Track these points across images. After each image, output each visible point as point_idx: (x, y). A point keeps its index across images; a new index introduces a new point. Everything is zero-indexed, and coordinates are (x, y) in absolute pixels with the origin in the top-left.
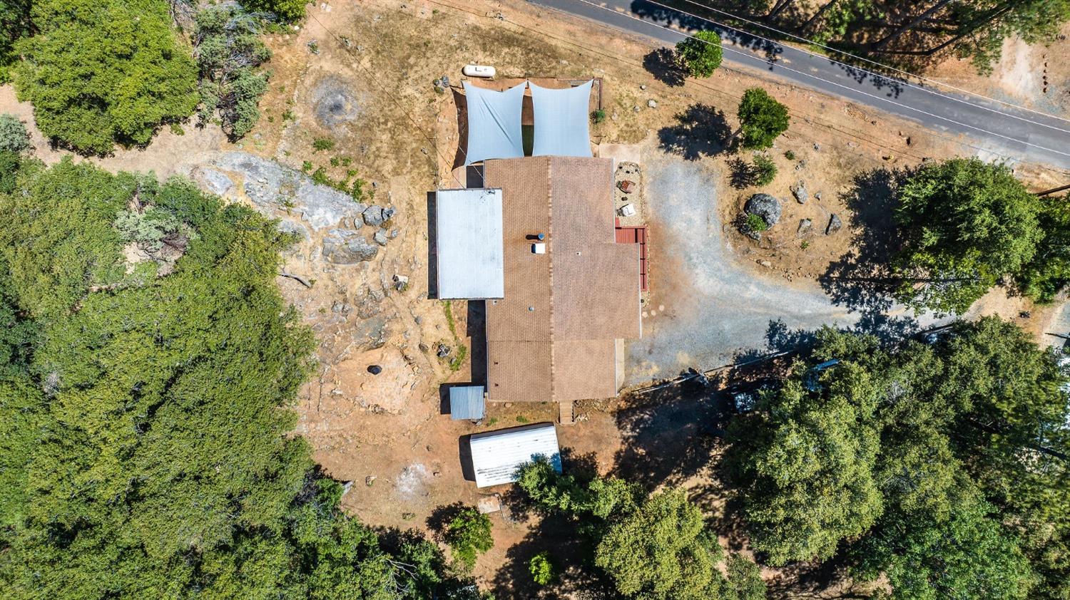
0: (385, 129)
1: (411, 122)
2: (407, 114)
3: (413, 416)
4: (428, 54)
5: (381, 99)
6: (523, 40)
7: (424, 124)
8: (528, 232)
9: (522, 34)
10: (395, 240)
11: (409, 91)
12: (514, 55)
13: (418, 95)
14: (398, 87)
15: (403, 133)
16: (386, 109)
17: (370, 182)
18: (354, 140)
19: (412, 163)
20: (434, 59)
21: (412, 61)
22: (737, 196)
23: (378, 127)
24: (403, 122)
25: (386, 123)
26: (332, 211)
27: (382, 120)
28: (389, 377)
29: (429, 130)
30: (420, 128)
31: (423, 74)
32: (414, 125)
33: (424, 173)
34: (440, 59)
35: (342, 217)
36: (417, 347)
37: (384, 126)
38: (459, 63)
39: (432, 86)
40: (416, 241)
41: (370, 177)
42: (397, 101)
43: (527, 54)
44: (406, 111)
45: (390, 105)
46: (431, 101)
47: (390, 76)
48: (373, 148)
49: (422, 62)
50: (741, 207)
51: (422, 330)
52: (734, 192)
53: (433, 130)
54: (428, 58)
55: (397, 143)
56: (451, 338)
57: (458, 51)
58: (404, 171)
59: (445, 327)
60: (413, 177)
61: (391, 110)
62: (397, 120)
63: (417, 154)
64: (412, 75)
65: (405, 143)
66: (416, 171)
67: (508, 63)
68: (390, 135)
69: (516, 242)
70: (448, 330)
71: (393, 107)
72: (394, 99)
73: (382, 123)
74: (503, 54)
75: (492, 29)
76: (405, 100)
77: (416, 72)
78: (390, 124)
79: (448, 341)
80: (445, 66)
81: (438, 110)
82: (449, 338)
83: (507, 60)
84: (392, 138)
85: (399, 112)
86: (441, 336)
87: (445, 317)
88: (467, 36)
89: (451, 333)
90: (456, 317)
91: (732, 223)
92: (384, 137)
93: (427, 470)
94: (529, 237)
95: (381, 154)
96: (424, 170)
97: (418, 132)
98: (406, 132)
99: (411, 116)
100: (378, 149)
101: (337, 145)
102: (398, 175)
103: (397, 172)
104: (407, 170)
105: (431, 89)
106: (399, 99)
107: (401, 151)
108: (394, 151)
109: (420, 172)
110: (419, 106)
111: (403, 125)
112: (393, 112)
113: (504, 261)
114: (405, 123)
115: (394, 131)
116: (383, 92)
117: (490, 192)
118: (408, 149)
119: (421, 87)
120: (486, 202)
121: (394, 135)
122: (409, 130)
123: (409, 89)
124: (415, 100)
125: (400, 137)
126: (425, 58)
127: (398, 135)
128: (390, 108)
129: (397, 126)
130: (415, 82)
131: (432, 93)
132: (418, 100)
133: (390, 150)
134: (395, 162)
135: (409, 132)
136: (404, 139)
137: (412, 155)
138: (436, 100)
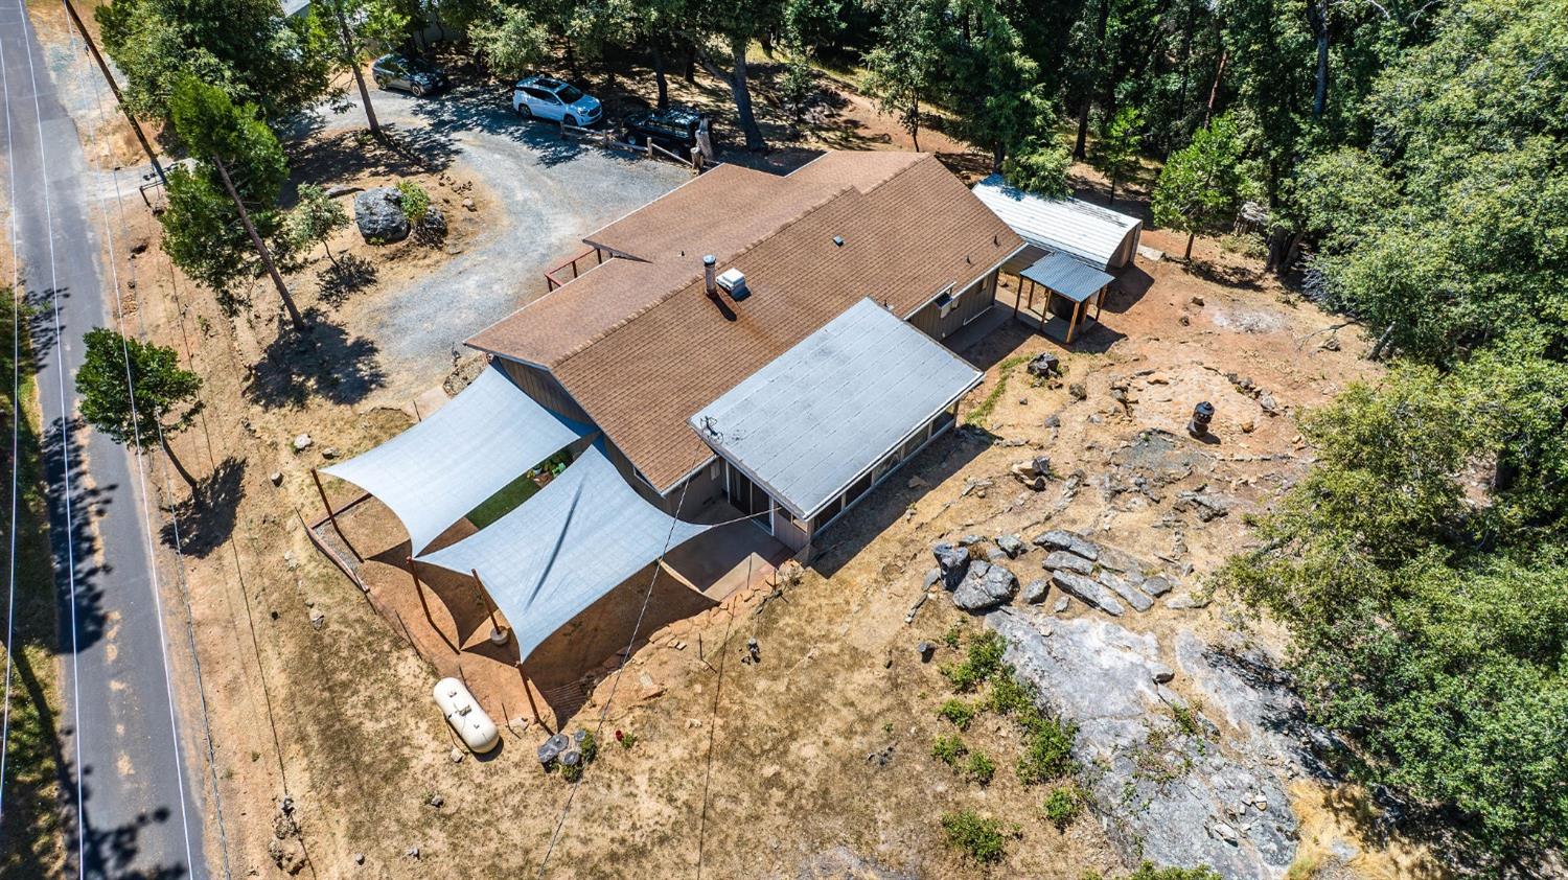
0: (791, 769)
1: (719, 735)
2: (708, 758)
4: (513, 862)
5: (730, 846)
6: (318, 721)
7: (695, 709)
8: (724, 323)
9: (303, 738)
11: (650, 808)
12: (370, 703)
13: (641, 781)
14: (663, 840)
15: (760, 728)
16: (741, 811)
17: (932, 670)
18: (887, 794)
19: (803, 651)
20: (517, 837)
22: (388, 265)
23: (801, 785)
24: (734, 749)
25: (774, 781)
26: (1078, 645)
27: (778, 795)
29: (698, 688)
30: (714, 708)
31: (576, 822)
34: (504, 826)
36: (1088, 402)
37: (787, 776)
38: (480, 779)
39: (590, 771)
41: (923, 680)
42: (701, 805)
43: (344, 685)
44: (703, 766)
45: (725, 815)
46: (626, 742)
48: (858, 743)
49: (547, 854)
50: (401, 245)
51: (1058, 412)
52: (384, 272)
53: (692, 683)
54: (527, 852)
55: (795, 716)
57: (448, 811)
60: (830, 622)
61: (735, 799)
62: (741, 765)
63: (774, 662)
64: (602, 840)
65: (777, 705)
66: (809, 630)
67: (398, 696)
68: (794, 747)
69: (758, 333)
71: (721, 804)
72: (699, 817)
73: (783, 786)
74: (383, 724)
75: (331, 798)
76: (682, 796)
77: (585, 842)
78: (769, 771)
80: (514, 800)
81: (638, 712)
83: (393, 704)
84: (793, 736)
85: (720, 777)
86: (1029, 392)
87: (998, 408)
88: (394, 827)
91: (440, 249)
92: (809, 751)
94: (730, 316)
95: (852, 718)
97: (725, 702)
98: (751, 723)
99: (705, 745)
100: (849, 733)
101: (938, 815)
102: (856, 649)
103: (852, 657)
104: (827, 645)
105: (599, 767)
106: (690, 807)
107: (802, 695)
108: (818, 705)
109: (803, 624)
110: (665, 755)
111: (742, 744)
112: (733, 792)
113: (807, 334)
114: (732, 744)
115: (774, 748)
116: (707, 858)
117: (714, 433)
118: (783, 689)
119: (616, 795)
120: (738, 427)
121: (783, 739)
122: (739, 723)
123: (645, 813)
124: (658, 774)
125: (775, 724)
126: (531, 856)
127: (775, 730)
128: (731, 806)
129: (758, 752)
130: (614, 815)
131: (609, 757)
132: (652, 770)
133: (823, 711)
134: (839, 682)
135: (745, 718)
136: (770, 712)
137: (789, 666)
138: (619, 735)
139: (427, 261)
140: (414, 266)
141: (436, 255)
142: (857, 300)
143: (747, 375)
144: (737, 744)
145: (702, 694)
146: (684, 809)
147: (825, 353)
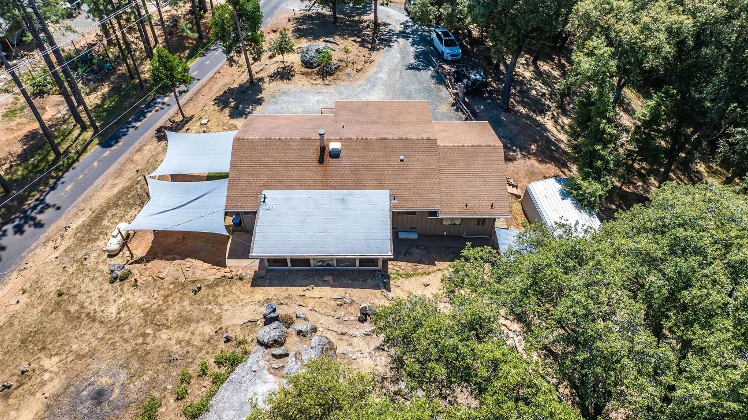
0: (154, 336)
1: (155, 307)
2: (142, 311)
4: (74, 292)
5: (110, 342)
6: (101, 211)
7: (162, 292)
8: (315, 162)
9: (94, 212)
11: (112, 310)
12: (114, 216)
13: (122, 300)
14: (102, 322)
15: (166, 315)
16: (126, 336)
17: (222, 347)
18: (157, 372)
19: (209, 303)
20: (84, 286)
21: (73, 308)
22: (301, 76)
23: (148, 344)
24: (151, 315)
25: (144, 335)
26: (254, 384)
27: (140, 340)
29: (172, 287)
30: (166, 297)
31: (97, 295)
32: (161, 302)
33: (227, 291)
34: (87, 280)
37: (149, 338)
38: (100, 261)
39: (117, 284)
40: (314, 298)
41: (215, 347)
42: (122, 322)
43: (118, 206)
44: (138, 312)
45: (123, 331)
46: (135, 285)
47: (83, 332)
48: (175, 348)
49: (81, 297)
50: (310, 71)
52: (297, 78)
53: (172, 284)
54: (79, 292)
55: (178, 322)
57: (85, 263)
58: (218, 311)
59: (425, 279)
60: (228, 302)
61: (130, 330)
62: (146, 322)
63: (198, 299)
64: (93, 307)
65: (179, 313)
66: (220, 300)
68: (164, 330)
69: (325, 175)
70: (430, 278)
71: (126, 328)
72: (117, 325)
73: (145, 339)
74: (108, 224)
76: (123, 314)
77: (91, 303)
78: (149, 331)
80: (97, 275)
81: (150, 279)
84: (168, 327)
85: (137, 320)
87: (414, 279)
91: (323, 80)
92: (164, 337)
94: (321, 161)
95: (187, 338)
96: (222, 291)
97: (171, 298)
98: (166, 312)
99: (147, 306)
100: (179, 342)
101: (156, 394)
102: (221, 318)
103: (217, 319)
104: (217, 308)
105: (120, 285)
106: (119, 319)
107: (189, 317)
108: (187, 325)
109: (223, 294)
110: (137, 298)
112: (133, 327)
113: (346, 189)
115: (159, 326)
116: (102, 339)
117: (264, 202)
118: (188, 310)
119: (113, 298)
120: (275, 206)
121: (165, 325)
122: (164, 308)
123: (110, 311)
124: (127, 302)
125: (170, 318)
126: (78, 294)
127: (167, 320)
128: (127, 331)
129: (154, 322)
130: (105, 303)
131: (126, 285)
132: (128, 299)
133: (185, 328)
134: (202, 324)
135: (167, 309)
136: (175, 313)
137: (199, 304)
138: (136, 280)
139: (314, 82)
140: (308, 81)
141: (320, 81)
142: (384, 188)
143: (303, 189)
144: (154, 314)
145: (170, 289)
146: (117, 319)
147: (343, 200)
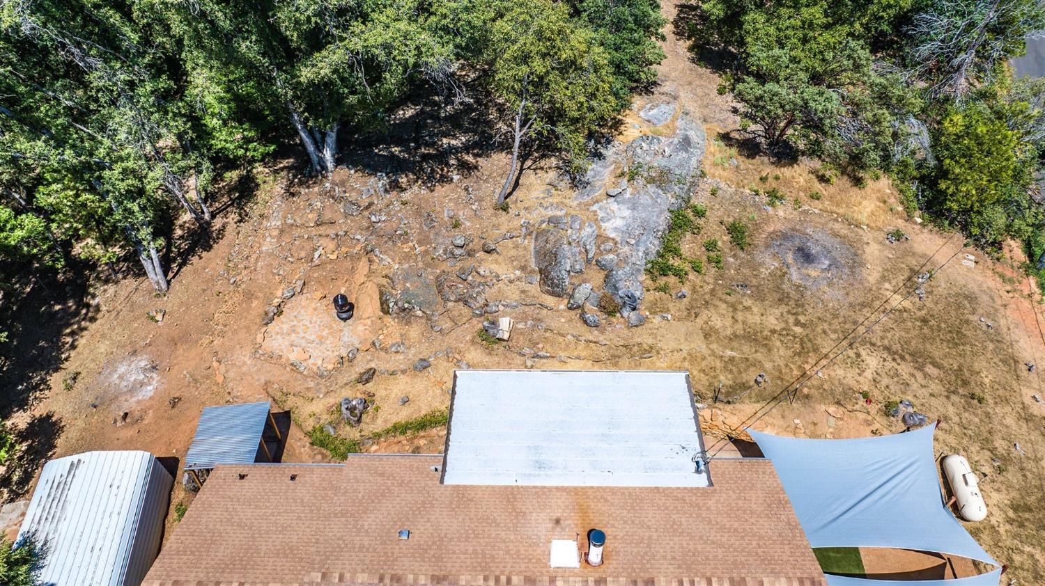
0: (786, 322)
1: (812, 361)
2: (826, 357)
3: (244, 369)
4: (956, 399)
5: (841, 319)
7: (816, 383)
8: (609, 528)
10: (580, 324)
11: (872, 362)
13: (869, 374)
14: (874, 345)
15: (788, 348)
16: (826, 326)
17: (686, 290)
18: (756, 276)
19: (732, 359)
20: (952, 409)
21: (932, 370)
23: (789, 312)
24: (806, 348)
25: (799, 324)
27: (802, 319)
28: (326, 331)
29: (806, 391)
30: (804, 375)
31: (914, 387)
33: (715, 377)
34: (955, 418)
35: (618, 239)
36: (373, 365)
37: (791, 320)
40: (578, 358)
41: (694, 291)
42: (845, 343)
44: (831, 356)
45: (834, 332)
46: (865, 396)
47: (889, 335)
48: (748, 302)
49: (936, 388)
51: (404, 372)
53: (807, 397)
54: (948, 398)
55: (766, 339)
56: (379, 425)
58: (714, 346)
59: (403, 415)
60: (704, 359)
61: (825, 332)
62: (810, 341)
63: (753, 369)
64: (905, 369)
65: (769, 350)
68: (778, 328)
70: (395, 419)
71: (833, 336)
72: (848, 339)
73: (796, 319)
77: (913, 376)
78: (798, 330)
79: (374, 418)
81: (849, 408)
82: (379, 421)
84: (773, 332)
85: (826, 346)
86: (385, 407)
87: (423, 412)
89: (389, 425)
90: (422, 442)
92: (772, 319)
93: (139, 402)
95: (740, 314)
96: (722, 378)
97: (796, 372)
98: (789, 353)
99: (824, 362)
100: (748, 308)
101: (742, 254)
104: (716, 350)
107: (752, 344)
108: (749, 332)
110: (848, 375)
111: (803, 348)
114: (808, 352)
115: (788, 334)
116: (855, 323)
117: (697, 463)
118: (759, 354)
119: (885, 381)
125: (778, 344)
126: (946, 394)
129: (798, 339)
130: (892, 373)
131: (881, 398)
132: (859, 375)
133: (749, 327)
134: (729, 332)
136: (775, 350)
137: (747, 359)
138: (869, 401)
144: (806, 350)
